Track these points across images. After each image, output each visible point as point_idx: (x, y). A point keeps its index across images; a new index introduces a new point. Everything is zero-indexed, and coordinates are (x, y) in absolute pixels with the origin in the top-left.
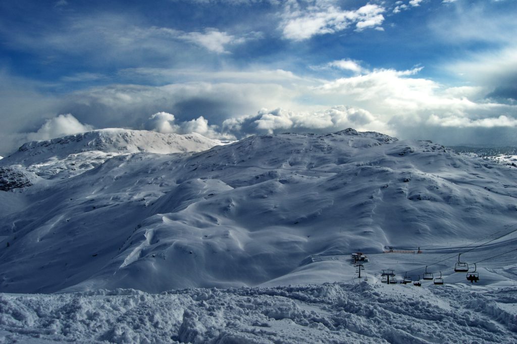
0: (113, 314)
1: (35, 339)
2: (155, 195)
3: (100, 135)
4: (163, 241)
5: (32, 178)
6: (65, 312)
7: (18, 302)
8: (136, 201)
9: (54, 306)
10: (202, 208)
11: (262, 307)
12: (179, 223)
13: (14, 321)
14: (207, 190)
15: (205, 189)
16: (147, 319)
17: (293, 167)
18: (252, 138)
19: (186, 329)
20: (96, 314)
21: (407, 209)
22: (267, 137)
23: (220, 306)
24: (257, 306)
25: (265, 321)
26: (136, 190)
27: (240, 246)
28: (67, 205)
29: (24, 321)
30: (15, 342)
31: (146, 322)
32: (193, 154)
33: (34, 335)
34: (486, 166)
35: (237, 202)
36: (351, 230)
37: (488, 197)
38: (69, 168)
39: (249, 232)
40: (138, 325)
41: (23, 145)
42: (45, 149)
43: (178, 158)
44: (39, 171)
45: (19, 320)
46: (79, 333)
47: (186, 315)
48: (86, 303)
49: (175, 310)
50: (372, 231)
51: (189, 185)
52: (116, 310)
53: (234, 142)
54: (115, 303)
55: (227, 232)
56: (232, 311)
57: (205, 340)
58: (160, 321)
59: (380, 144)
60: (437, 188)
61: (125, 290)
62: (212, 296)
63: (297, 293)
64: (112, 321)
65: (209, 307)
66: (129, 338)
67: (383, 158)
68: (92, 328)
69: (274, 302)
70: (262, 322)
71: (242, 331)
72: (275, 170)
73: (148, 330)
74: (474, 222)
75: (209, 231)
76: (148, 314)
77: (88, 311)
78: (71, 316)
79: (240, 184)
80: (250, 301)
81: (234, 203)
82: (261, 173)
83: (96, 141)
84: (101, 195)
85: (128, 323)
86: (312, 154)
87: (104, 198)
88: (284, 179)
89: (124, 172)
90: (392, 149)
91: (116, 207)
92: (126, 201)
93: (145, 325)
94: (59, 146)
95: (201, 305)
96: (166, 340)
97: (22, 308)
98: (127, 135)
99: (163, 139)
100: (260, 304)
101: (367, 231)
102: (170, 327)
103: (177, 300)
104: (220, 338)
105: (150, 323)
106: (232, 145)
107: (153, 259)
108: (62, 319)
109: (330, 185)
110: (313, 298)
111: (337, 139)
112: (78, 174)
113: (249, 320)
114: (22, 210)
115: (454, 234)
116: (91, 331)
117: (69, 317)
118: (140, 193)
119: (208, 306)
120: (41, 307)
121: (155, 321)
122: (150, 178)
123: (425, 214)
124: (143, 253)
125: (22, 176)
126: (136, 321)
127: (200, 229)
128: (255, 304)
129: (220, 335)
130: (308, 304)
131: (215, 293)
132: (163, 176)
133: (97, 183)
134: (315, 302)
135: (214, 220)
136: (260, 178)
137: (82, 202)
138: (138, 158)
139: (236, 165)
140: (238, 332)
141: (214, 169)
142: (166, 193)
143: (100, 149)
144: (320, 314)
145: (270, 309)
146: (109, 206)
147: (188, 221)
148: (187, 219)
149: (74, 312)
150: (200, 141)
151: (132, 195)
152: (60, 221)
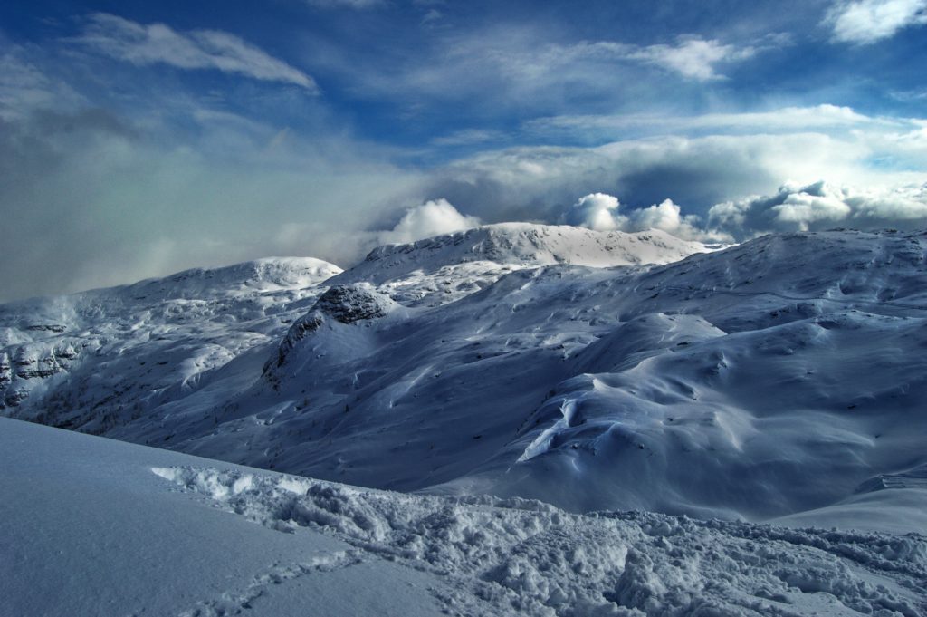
0: (507, 540)
1: (386, 562)
2: (581, 340)
3: (492, 233)
4: (592, 421)
5: (385, 305)
6: (431, 526)
7: (363, 501)
8: (549, 348)
9: (414, 514)
10: (666, 367)
11: (774, 563)
12: (622, 392)
13: (357, 529)
14: (677, 335)
15: (673, 333)
16: (562, 556)
18: (765, 238)
19: (630, 583)
20: (479, 536)
22: (796, 236)
23: (693, 551)
24: (765, 560)
25: (781, 590)
26: (550, 330)
27: (736, 443)
28: (437, 350)
29: (370, 532)
30: (358, 561)
31: (561, 560)
32: (652, 269)
33: (386, 555)
35: (733, 359)
38: (440, 290)
39: (754, 419)
40: (546, 564)
41: (373, 251)
42: (405, 257)
43: (624, 275)
45: (364, 529)
47: (631, 557)
48: (463, 515)
49: (611, 546)
51: (642, 325)
52: (511, 533)
53: (729, 246)
54: (510, 522)
56: (716, 562)
57: (664, 609)
58: (585, 563)
61: (527, 500)
62: (679, 531)
63: (849, 546)
64: (504, 551)
65: (674, 550)
66: (530, 583)
68: (472, 559)
69: (799, 556)
70: (775, 591)
71: (735, 603)
72: (812, 301)
73: (562, 575)
75: (677, 411)
76: (564, 547)
77: (466, 529)
78: (440, 533)
79: (738, 327)
80: (751, 549)
82: (782, 307)
84: (491, 335)
85: (531, 558)
86: (890, 271)
87: (495, 342)
88: (829, 319)
89: (529, 299)
92: (531, 348)
93: (559, 565)
94: (425, 252)
95: (659, 544)
96: (594, 597)
97: (368, 511)
98: (536, 235)
99: (598, 242)
100: (771, 557)
102: (602, 575)
103: (615, 530)
104: (691, 609)
105: (568, 563)
106: (725, 252)
107: (574, 452)
108: (427, 537)
110: (882, 559)
112: (455, 300)
113: (750, 585)
114: (369, 355)
116: (471, 563)
117: (437, 535)
119: (671, 547)
120: (396, 513)
121: (576, 560)
122: (574, 309)
124: (557, 441)
125: (370, 299)
126: (544, 557)
127: (660, 406)
128: (763, 556)
129: (692, 604)
130: (872, 571)
131: (685, 525)
132: (597, 307)
133: (485, 316)
134: (886, 568)
135: (687, 391)
136: (779, 315)
137: (460, 346)
138: (553, 275)
139: (731, 289)
140: (727, 604)
141: (690, 296)
142: (600, 337)
143: (490, 259)
144: (896, 595)
145: (790, 569)
146: (503, 356)
147: (637, 389)
148: (637, 386)
149: (445, 528)
150: (666, 244)
151: (542, 338)
152: (425, 376)
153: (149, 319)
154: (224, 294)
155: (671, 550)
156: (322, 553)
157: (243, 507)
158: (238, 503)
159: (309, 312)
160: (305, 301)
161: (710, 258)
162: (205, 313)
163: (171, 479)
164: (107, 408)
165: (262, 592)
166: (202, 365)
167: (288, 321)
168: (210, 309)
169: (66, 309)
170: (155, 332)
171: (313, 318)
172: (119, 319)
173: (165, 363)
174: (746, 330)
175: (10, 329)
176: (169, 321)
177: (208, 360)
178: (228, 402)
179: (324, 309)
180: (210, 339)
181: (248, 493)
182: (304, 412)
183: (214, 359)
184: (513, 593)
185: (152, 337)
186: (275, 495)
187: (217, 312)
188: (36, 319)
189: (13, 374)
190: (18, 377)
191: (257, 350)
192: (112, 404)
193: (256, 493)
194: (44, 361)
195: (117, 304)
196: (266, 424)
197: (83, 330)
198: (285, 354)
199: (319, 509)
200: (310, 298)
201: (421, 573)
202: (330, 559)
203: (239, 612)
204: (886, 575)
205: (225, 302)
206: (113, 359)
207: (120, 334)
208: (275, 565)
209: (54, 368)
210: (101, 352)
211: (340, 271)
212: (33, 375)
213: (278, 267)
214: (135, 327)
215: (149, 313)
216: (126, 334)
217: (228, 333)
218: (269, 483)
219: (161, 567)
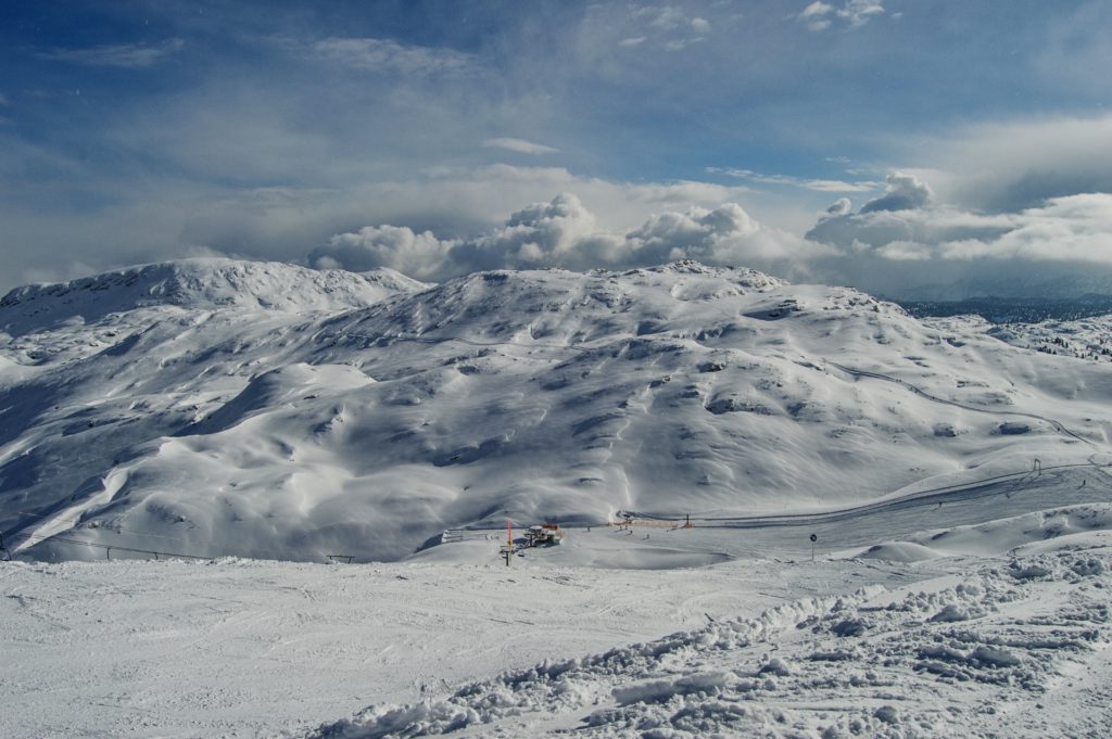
3: (177, 271)
8: (178, 411)
12: (200, 456)
15: (307, 386)
21: (692, 431)
22: (496, 276)
26: (194, 389)
27: (304, 507)
28: (42, 420)
34: (950, 340)
35: (354, 412)
36: (557, 475)
37: (897, 406)
41: (10, 294)
42: (56, 302)
44: (35, 350)
50: (600, 476)
51: (275, 378)
55: (290, 475)
59: (741, 293)
60: (779, 386)
67: (732, 322)
74: (843, 459)
75: (251, 475)
81: (345, 415)
83: (167, 283)
84: (121, 396)
86: (584, 313)
87: (119, 406)
89: (184, 352)
90: (758, 303)
91: (132, 424)
92: (159, 411)
98: (235, 273)
99: (315, 282)
101: (590, 477)
107: (93, 531)
109: (554, 379)
111: (646, 281)
115: (789, 488)
118: (197, 395)
122: (235, 362)
123: (730, 442)
124: (82, 519)
132: (263, 359)
133: (122, 374)
139: (418, 335)
141: (370, 344)
143: (174, 303)
146: (120, 423)
147: (226, 452)
148: (227, 448)
150: (397, 285)
151: (180, 399)
152: (14, 453)
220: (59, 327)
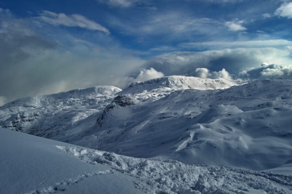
0: (163, 171)
1: (122, 173)
2: (197, 113)
3: (169, 79)
4: (200, 139)
5: (135, 101)
6: (140, 166)
7: (120, 158)
8: (186, 115)
9: (135, 163)
10: (224, 122)
11: (248, 181)
12: (209, 129)
13: (117, 166)
14: (227, 112)
15: (226, 111)
16: (179, 176)
17: (284, 100)
18: (256, 81)
19: (199, 184)
20: (154, 169)
22: (266, 81)
23: (222, 176)
24: (245, 180)
25: (247, 188)
26: (186, 110)
27: (246, 147)
28: (151, 115)
29: (121, 167)
30: (113, 173)
31: (179, 177)
32: (220, 91)
33: (122, 172)
35: (246, 120)
38: (152, 96)
39: (253, 139)
40: (174, 178)
41: (131, 84)
42: (141, 86)
43: (211, 92)
44: (138, 97)
45: (119, 166)
46: (144, 177)
47: (200, 176)
48: (150, 163)
49: (196, 174)
51: (216, 108)
52: (165, 169)
53: (244, 84)
54: (166, 166)
55: (239, 137)
56: (229, 180)
57: (208, 192)
58: (187, 178)
61: (173, 160)
62: (219, 171)
63: (275, 177)
64: (162, 174)
65: (216, 176)
66: (168, 183)
68: (152, 176)
69: (257, 179)
70: (244, 188)
71: (230, 190)
72: (271, 101)
73: (179, 182)
75: (227, 136)
76: (181, 173)
77: (151, 167)
78: (142, 168)
79: (247, 109)
80: (241, 176)
81: (243, 120)
82: (261, 103)
83: (166, 82)
84: (168, 111)
85: (170, 176)
87: (169, 113)
88: (277, 107)
89: (180, 100)
91: (175, 118)
92: (181, 115)
93: (178, 179)
94: (148, 85)
95: (212, 174)
96: (186, 187)
97: (121, 161)
98: (183, 79)
99: (202, 82)
100: (247, 179)
102: (192, 182)
103: (199, 170)
104: (216, 192)
105: (181, 178)
106: (243, 85)
107: (194, 148)
108: (138, 169)
110: (285, 182)
112: (157, 100)
113: (237, 186)
114: (130, 117)
116: (151, 177)
117: (141, 168)
118: (188, 111)
119: (215, 175)
120: (130, 162)
121: (184, 178)
122: (195, 103)
124: (189, 145)
125: (130, 99)
126: (174, 176)
127: (221, 134)
129: (217, 190)
130: (281, 185)
131: (222, 169)
132: (202, 103)
133: (166, 105)
134: (286, 184)
135: (230, 130)
136: (261, 106)
137: (158, 114)
138: (188, 92)
139: (245, 97)
140: (227, 190)
141: (232, 100)
142: (203, 112)
143: (168, 87)
144: (287, 192)
145: (253, 183)
146: (172, 117)
147: (214, 129)
148: (214, 128)
149: (144, 166)
150: (224, 83)
151: (185, 112)
152: (147, 123)
153: (62, 104)
154: (85, 97)
155: (215, 176)
156: (102, 170)
157: (83, 158)
158: (82, 157)
159: (111, 103)
160: (110, 99)
161: (238, 87)
162: (79, 103)
163: (62, 149)
164: (49, 131)
165: (81, 179)
166: (78, 119)
167: (105, 106)
168: (81, 101)
169: (37, 101)
170: (64, 108)
171: (112, 105)
172: (53, 104)
173: (67, 118)
174: (250, 110)
175: (20, 107)
176: (68, 105)
177: (80, 117)
178: (86, 130)
179: (116, 102)
180: (81, 111)
181: (85, 154)
182: (109, 134)
183: (82, 117)
184: (158, 183)
185: (63, 110)
186: (93, 155)
187: (83, 102)
188: (28, 104)
189: (21, 120)
190: (22, 121)
191: (95, 114)
192: (50, 130)
193: (87, 154)
194: (30, 117)
195: (53, 99)
196: (97, 137)
197: (42, 107)
198: (103, 116)
199: (106, 160)
200: (111, 99)
201: (131, 177)
202: (104, 172)
203: (74, 184)
204: (286, 187)
205: (85, 99)
206: (51, 116)
207: (53, 109)
208: (87, 172)
209: (33, 119)
210: (48, 114)
211: (121, 90)
212: (27, 121)
213: (102, 89)
214: (58, 107)
215: (62, 102)
216: (55, 109)
217: (86, 109)
218: (92, 152)
219: (53, 171)
220: (142, 92)
